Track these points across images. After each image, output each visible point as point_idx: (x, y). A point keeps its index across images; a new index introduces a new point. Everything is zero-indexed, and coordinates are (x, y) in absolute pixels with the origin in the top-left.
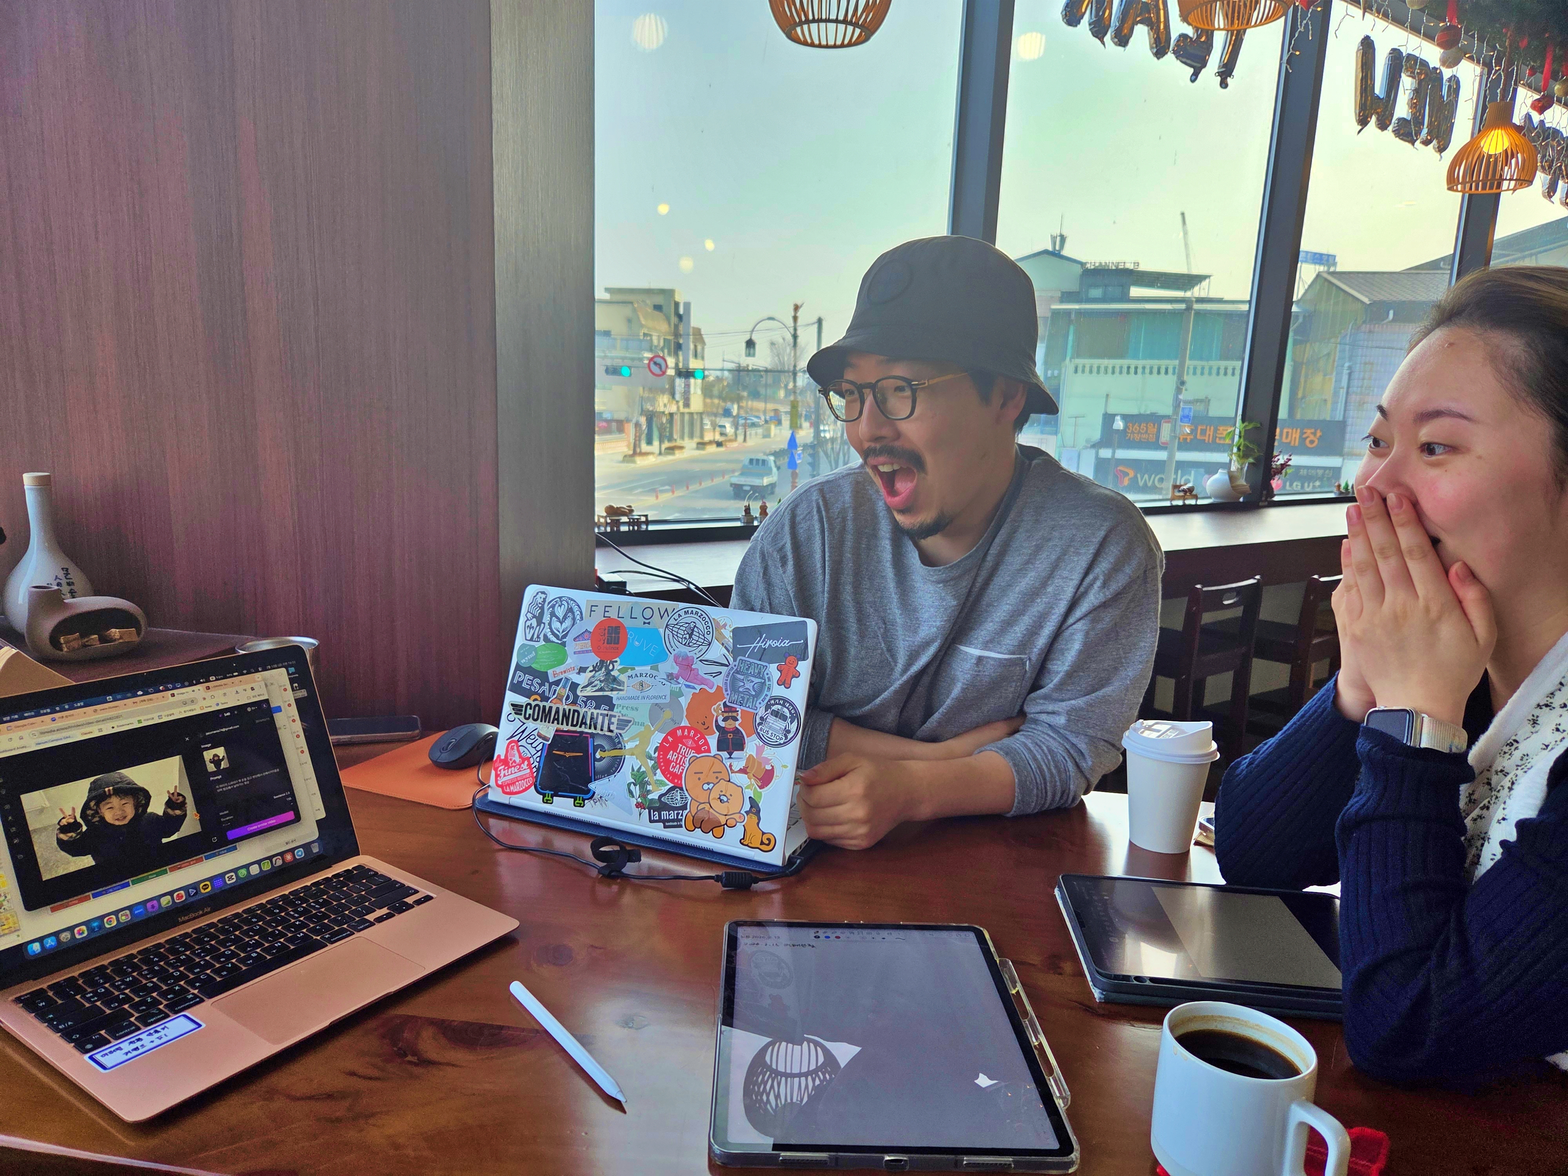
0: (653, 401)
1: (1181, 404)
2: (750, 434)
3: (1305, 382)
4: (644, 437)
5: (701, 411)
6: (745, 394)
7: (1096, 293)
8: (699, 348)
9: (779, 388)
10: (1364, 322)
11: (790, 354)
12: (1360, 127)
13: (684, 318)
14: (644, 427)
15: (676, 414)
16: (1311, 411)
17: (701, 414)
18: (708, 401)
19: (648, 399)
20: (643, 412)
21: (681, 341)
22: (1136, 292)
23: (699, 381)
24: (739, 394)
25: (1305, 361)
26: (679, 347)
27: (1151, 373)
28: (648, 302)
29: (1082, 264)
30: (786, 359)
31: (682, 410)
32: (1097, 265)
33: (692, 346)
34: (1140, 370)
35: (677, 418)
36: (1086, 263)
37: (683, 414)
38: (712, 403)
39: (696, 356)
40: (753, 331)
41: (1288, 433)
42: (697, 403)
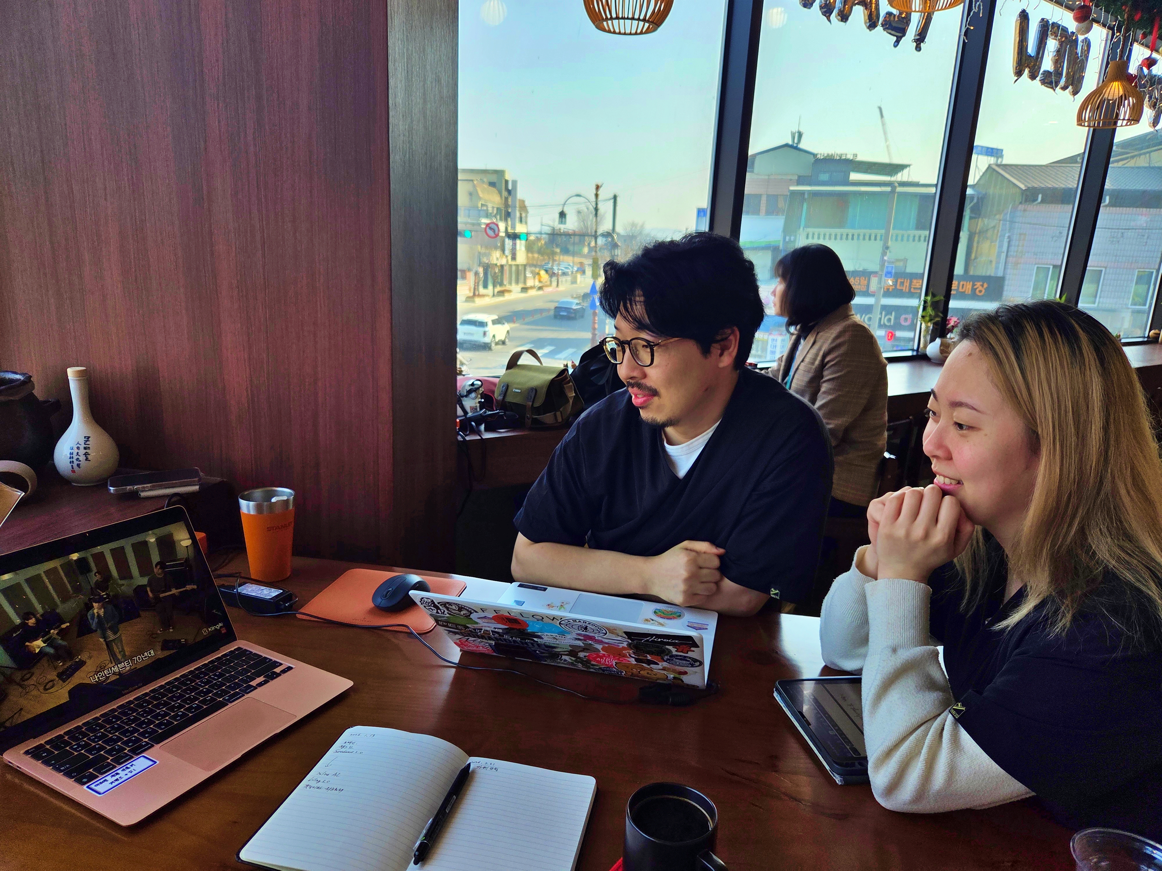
0: (488, 255)
1: (886, 264)
2: (562, 281)
3: (977, 247)
4: (481, 283)
5: (525, 263)
6: (558, 250)
7: (824, 177)
8: (524, 215)
9: (584, 245)
10: (1021, 203)
11: (592, 220)
12: (1016, 78)
13: (512, 193)
14: (482, 275)
15: (505, 265)
16: (980, 270)
17: (525, 266)
18: (530, 255)
19: (485, 254)
20: (480, 264)
21: (510, 211)
22: (854, 176)
23: (523, 242)
24: (553, 251)
25: (977, 231)
26: (508, 215)
27: (864, 239)
28: (485, 180)
29: (815, 155)
30: (589, 224)
31: (510, 262)
32: (826, 155)
33: (518, 214)
34: (855, 237)
35: (506, 268)
36: (817, 155)
37: (511, 266)
38: (533, 257)
39: (521, 221)
40: (565, 204)
41: (963, 285)
42: (522, 257)
